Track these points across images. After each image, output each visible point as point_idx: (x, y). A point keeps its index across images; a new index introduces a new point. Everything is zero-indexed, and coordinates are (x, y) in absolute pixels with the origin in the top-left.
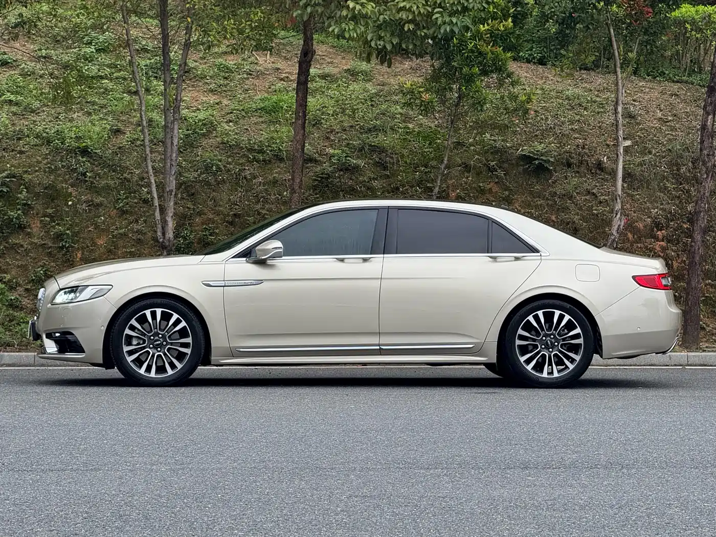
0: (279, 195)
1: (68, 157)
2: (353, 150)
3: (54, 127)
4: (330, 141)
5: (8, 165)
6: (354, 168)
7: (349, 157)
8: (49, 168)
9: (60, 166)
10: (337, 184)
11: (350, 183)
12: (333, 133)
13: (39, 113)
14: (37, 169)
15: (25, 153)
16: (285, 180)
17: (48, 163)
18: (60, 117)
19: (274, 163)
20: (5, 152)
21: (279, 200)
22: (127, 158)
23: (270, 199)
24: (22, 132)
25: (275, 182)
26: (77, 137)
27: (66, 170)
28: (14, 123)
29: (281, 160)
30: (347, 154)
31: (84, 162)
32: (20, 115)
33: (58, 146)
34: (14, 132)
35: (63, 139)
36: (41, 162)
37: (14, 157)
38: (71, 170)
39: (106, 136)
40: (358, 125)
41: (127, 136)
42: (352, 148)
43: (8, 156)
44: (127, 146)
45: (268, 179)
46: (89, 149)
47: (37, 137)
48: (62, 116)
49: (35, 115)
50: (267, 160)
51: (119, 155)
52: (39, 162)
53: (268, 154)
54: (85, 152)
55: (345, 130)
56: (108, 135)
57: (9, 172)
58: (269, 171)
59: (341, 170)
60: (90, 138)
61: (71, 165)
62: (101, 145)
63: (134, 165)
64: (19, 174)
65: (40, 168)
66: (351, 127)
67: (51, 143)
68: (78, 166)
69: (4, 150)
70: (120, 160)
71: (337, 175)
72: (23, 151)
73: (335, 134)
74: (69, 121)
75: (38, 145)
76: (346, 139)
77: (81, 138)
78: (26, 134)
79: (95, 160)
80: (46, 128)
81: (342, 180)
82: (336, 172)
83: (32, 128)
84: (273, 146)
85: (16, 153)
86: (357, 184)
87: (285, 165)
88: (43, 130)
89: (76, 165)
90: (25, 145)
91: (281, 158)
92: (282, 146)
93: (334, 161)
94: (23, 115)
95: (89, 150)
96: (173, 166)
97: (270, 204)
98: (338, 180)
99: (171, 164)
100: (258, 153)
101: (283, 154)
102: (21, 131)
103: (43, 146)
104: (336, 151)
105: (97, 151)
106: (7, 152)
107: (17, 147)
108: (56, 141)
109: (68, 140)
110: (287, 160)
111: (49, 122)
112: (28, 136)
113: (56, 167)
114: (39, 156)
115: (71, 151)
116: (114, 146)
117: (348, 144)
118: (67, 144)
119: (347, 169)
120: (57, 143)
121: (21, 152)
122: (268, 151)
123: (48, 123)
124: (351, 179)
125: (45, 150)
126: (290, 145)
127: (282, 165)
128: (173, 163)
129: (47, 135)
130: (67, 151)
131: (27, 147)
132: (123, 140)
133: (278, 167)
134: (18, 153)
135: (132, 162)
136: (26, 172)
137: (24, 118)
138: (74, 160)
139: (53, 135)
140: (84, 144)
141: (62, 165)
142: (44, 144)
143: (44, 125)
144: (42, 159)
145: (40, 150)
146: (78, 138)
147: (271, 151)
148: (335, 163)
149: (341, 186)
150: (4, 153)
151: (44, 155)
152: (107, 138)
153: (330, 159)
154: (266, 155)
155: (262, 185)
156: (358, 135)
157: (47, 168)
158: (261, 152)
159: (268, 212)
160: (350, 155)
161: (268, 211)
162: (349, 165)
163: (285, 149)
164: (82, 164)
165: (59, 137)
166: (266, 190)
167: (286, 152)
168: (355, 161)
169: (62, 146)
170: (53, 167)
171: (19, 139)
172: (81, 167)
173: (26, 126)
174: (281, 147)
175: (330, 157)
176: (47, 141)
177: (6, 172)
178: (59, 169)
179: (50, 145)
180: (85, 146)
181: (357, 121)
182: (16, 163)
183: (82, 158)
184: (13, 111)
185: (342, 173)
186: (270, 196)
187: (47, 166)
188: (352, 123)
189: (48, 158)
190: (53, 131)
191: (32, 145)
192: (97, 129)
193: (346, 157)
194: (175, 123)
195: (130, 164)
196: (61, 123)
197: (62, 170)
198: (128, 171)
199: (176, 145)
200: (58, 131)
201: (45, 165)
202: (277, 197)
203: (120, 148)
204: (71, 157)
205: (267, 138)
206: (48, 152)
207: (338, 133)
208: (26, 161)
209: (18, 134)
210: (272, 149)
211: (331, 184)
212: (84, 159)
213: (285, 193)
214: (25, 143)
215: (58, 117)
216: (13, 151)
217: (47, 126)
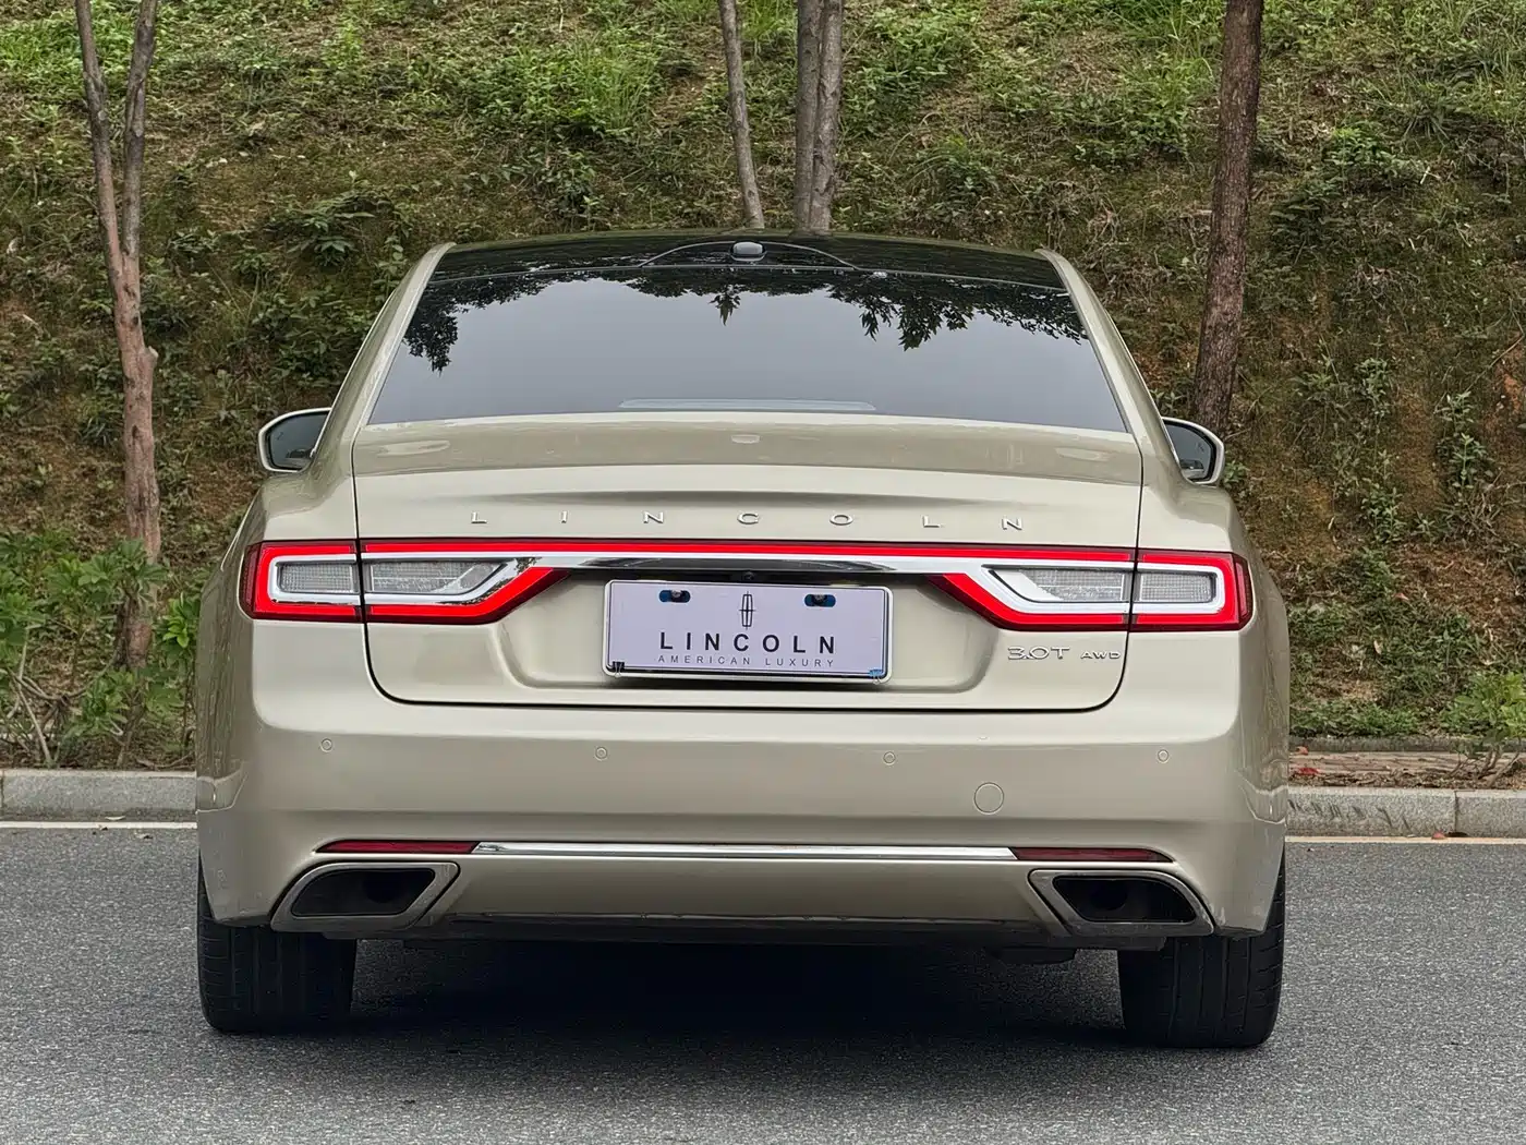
0: (1167, 267)
1: (532, 150)
2: (1396, 130)
3: (494, 61)
4: (1323, 102)
5: (352, 174)
6: (1399, 184)
7: (1385, 149)
8: (475, 181)
9: (507, 175)
10: (1347, 233)
11: (1386, 231)
12: (1335, 77)
13: (452, 19)
14: (438, 183)
15: (404, 139)
16: (1186, 219)
17: (472, 167)
18: (512, 31)
19: (1154, 169)
20: (345, 135)
21: (1165, 280)
22: (705, 153)
23: (1138, 279)
24: (399, 75)
25: (1153, 228)
26: (559, 89)
27: (523, 189)
28: (377, 50)
29: (1174, 158)
30: (1376, 139)
31: (577, 165)
32: (396, 24)
33: (504, 118)
34: (375, 75)
35: (519, 95)
36: (448, 165)
37: (371, 150)
38: (540, 189)
39: (647, 86)
40: (1412, 51)
41: (706, 87)
42: (1392, 123)
43: (353, 146)
44: (707, 117)
45: (1133, 216)
46: (595, 124)
47: (444, 88)
48: (519, 29)
49: (440, 26)
50: (1131, 160)
51: (684, 144)
52: (443, 164)
53: (1135, 142)
54: (581, 134)
55: (1373, 68)
56: (652, 82)
57: (354, 194)
58: (1137, 194)
59: (1359, 190)
60: (599, 94)
61: (540, 175)
62: (630, 114)
63: (728, 174)
64: (385, 199)
65: (448, 183)
66: (1391, 58)
67: (483, 107)
68: (559, 176)
69: (343, 127)
70: (685, 158)
71: (1345, 205)
72: (398, 132)
73: (1341, 81)
74: (539, 43)
75: (442, 114)
76: (1375, 95)
77: (573, 94)
78: (410, 81)
79: (613, 157)
80: (472, 65)
81: (1363, 222)
82: (1343, 196)
83: (427, 65)
84: (1150, 114)
85: (379, 136)
86: (1409, 234)
87: (1184, 176)
88: (461, 71)
89: (555, 174)
90: (406, 113)
91: (1176, 153)
92: (1177, 117)
93: (1337, 162)
94: (405, 26)
95: (594, 128)
96: (822, 162)
97: (1137, 292)
98: (1349, 221)
99: (816, 157)
100: (1104, 138)
101: (1180, 141)
102: (395, 71)
103: (461, 118)
104: (1345, 133)
105: (616, 131)
106: (352, 136)
107: (382, 119)
108: (498, 101)
109: (532, 99)
110: (1192, 159)
111: (483, 45)
112: (415, 87)
113: (493, 178)
114: (446, 147)
115: (540, 132)
116: (669, 116)
117: (1381, 111)
118: (530, 112)
119: (1376, 188)
120: (498, 108)
121: (393, 135)
122: (1134, 133)
123: (478, 48)
124: (1390, 218)
125: (462, 128)
126: (1202, 113)
127: (1175, 174)
128: (824, 153)
129: (472, 84)
130: (530, 131)
131: (410, 118)
132: (697, 99)
133: (1163, 180)
134: (385, 137)
135: (721, 166)
136: (406, 193)
137: (408, 35)
138: (548, 160)
139: (488, 82)
140: (579, 111)
141: (512, 174)
142: (460, 111)
143: (464, 55)
144: (454, 154)
145: (448, 129)
146: (562, 93)
147: (1143, 131)
148: (1340, 167)
149: (1359, 239)
150: (343, 139)
151: (460, 142)
152: (648, 94)
153: (1325, 156)
154: (1128, 145)
155: (1114, 235)
156: (1412, 84)
157: (466, 181)
158: (1112, 133)
159: (1131, 320)
160: (1386, 144)
161: (1131, 314)
162: (1385, 176)
163: (1186, 126)
164: (572, 171)
165: (506, 88)
166: (1125, 250)
167: (1189, 136)
168: (1402, 163)
169: (516, 116)
170: (485, 180)
171: (389, 95)
172: (570, 177)
173: (413, 57)
174: (1173, 121)
175: (1325, 150)
176: (470, 101)
177: (346, 195)
178: (504, 184)
179: (478, 114)
180: (582, 117)
181: (1409, 41)
182: (377, 168)
183: (573, 151)
184: (376, 15)
185: (1361, 198)
186: (1139, 269)
187: (466, 177)
188: (1393, 46)
189: (472, 153)
190: (488, 72)
191: (427, 114)
192: (620, 65)
193: (1374, 149)
194: (831, 18)
195: (717, 172)
196: (516, 49)
197: (511, 190)
198: (707, 193)
199: (834, 94)
200: (504, 73)
201: (463, 172)
202: (1160, 273)
203: (686, 122)
204: (541, 149)
205: (1131, 94)
206: (472, 135)
207: (1348, 76)
208: (405, 161)
209: (388, 82)
210: (1147, 124)
211: (1327, 233)
212: (579, 156)
213: (1185, 260)
214: (407, 108)
215: (505, 33)
216: (369, 130)
217: (474, 58)
